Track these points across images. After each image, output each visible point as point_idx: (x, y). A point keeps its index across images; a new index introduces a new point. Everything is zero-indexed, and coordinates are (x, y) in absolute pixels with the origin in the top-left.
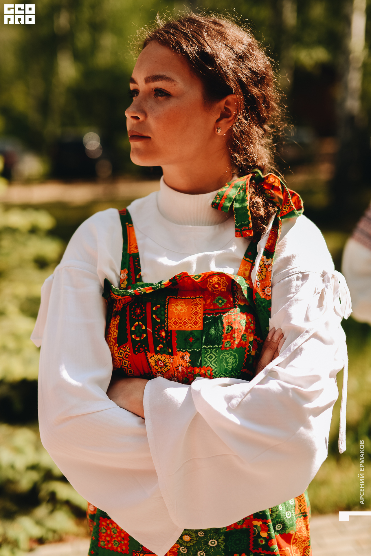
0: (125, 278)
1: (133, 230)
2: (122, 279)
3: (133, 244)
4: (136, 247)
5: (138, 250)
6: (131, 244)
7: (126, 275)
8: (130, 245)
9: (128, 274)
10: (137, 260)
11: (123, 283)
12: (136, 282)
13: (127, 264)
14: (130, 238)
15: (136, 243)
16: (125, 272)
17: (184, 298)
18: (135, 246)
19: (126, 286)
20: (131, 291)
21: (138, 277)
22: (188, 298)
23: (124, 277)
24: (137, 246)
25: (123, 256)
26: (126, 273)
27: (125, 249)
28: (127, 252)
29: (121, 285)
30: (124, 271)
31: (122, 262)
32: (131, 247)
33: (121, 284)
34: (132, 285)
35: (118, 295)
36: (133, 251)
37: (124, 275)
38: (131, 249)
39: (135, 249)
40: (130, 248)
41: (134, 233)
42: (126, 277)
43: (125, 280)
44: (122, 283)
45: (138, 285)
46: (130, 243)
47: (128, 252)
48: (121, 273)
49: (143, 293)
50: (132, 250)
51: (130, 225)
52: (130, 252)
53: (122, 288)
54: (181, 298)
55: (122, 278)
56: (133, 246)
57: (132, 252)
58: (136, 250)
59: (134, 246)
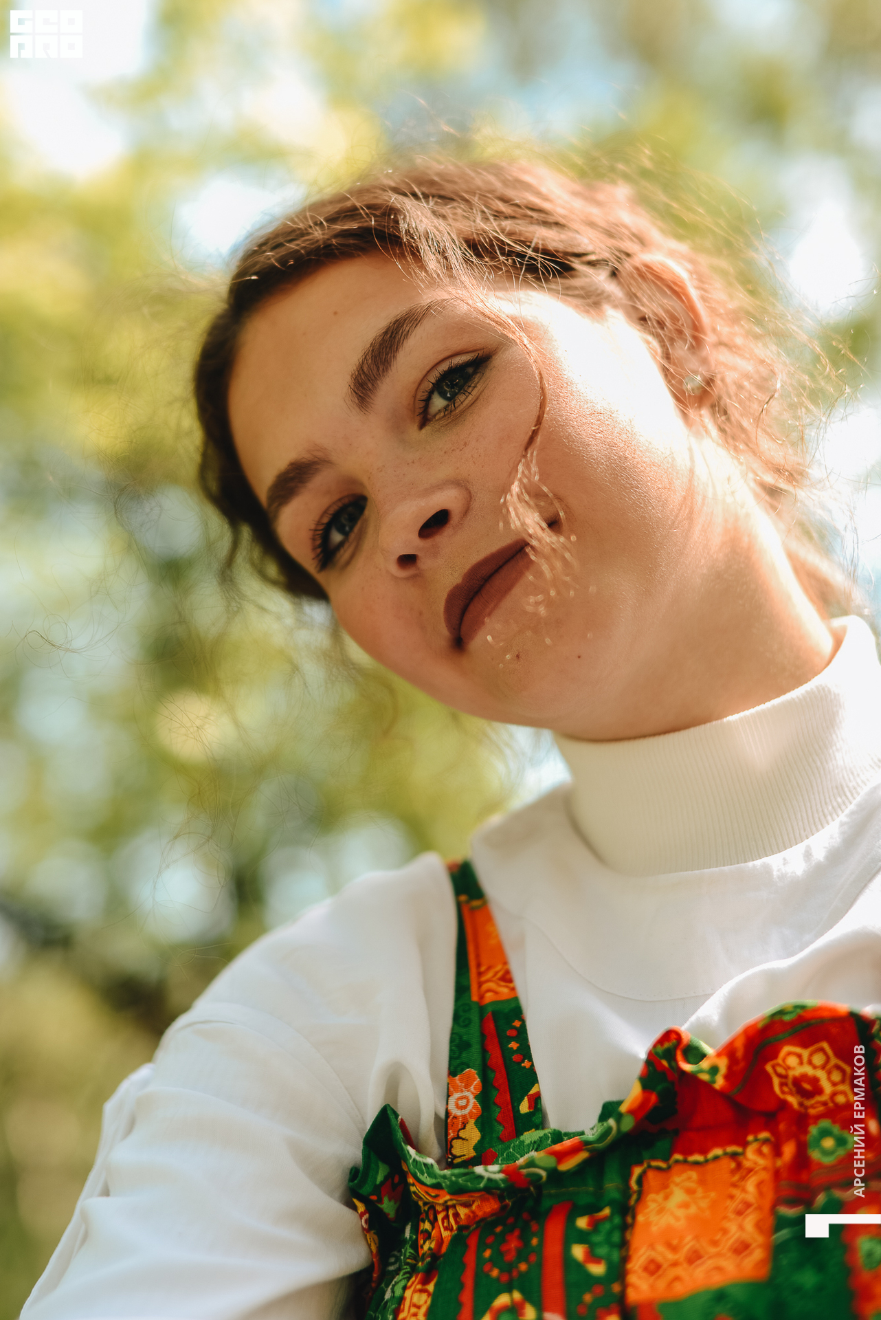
0: (471, 1112)
1: (489, 918)
2: (455, 1117)
3: (489, 968)
4: (507, 978)
5: (513, 989)
6: (483, 969)
7: (472, 1101)
8: (480, 974)
9: (484, 1098)
10: (515, 1028)
11: (462, 1134)
12: (518, 1133)
13: (475, 1050)
14: (477, 947)
15: (505, 963)
16: (467, 1086)
17: (697, 1163)
18: (500, 974)
19: (475, 1148)
20: (492, 1172)
21: (524, 1107)
22: (716, 1158)
23: (464, 1107)
24: (508, 972)
25: (456, 1017)
26: (472, 1088)
27: (461, 990)
28: (470, 997)
29: (452, 1147)
30: (461, 1080)
31: (452, 1041)
32: (483, 979)
33: (453, 1139)
34: (498, 1148)
35: (437, 1186)
36: (493, 992)
37: (461, 1098)
38: (485, 987)
39: (503, 983)
40: (480, 984)
41: (493, 925)
42: (474, 1107)
43: (472, 1123)
44: (458, 1137)
45: (527, 1142)
46: (479, 965)
47: (475, 998)
48: (451, 1089)
49: (544, 1174)
50: (489, 990)
51: (476, 903)
52: (482, 997)
53: (458, 1160)
54: (685, 1162)
55: (455, 1111)
56: (490, 975)
57: (489, 995)
58: (507, 987)
59: (496, 973)
